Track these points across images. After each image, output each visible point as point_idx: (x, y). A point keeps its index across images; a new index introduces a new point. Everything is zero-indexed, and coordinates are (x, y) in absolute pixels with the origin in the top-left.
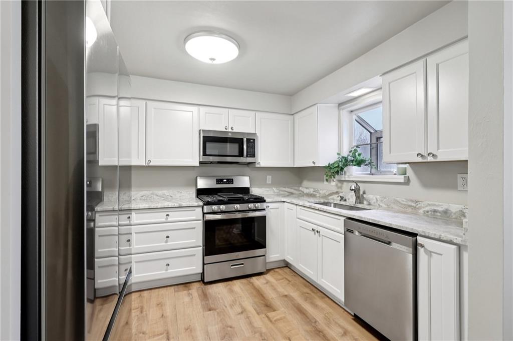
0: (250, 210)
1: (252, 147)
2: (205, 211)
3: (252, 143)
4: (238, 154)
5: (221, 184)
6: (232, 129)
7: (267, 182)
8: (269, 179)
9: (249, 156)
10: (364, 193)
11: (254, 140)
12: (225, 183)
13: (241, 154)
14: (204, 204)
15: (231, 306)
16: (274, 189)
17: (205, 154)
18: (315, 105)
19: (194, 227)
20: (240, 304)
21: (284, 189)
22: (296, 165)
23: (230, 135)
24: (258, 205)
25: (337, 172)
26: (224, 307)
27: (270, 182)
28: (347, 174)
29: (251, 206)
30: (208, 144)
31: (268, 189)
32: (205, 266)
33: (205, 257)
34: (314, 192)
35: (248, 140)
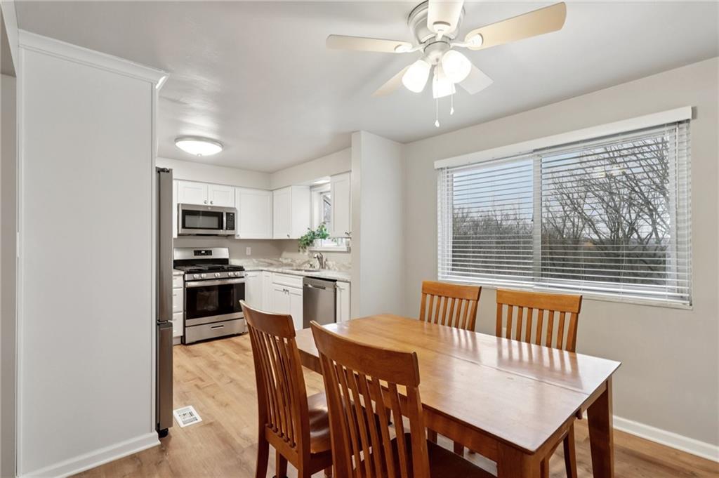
0: (230, 278)
1: (231, 221)
2: (186, 279)
3: (231, 217)
4: (217, 227)
5: (199, 255)
6: (211, 203)
7: (247, 253)
8: (249, 250)
9: (228, 228)
10: (326, 260)
11: (234, 214)
12: (204, 254)
13: (221, 227)
14: (185, 273)
16: (254, 260)
17: (184, 227)
18: (287, 186)
21: (263, 260)
22: (274, 238)
23: (210, 209)
24: (238, 273)
25: (308, 244)
27: (250, 254)
28: (316, 245)
29: (231, 274)
30: (187, 218)
31: (247, 260)
32: (186, 329)
33: (187, 321)
35: (228, 214)
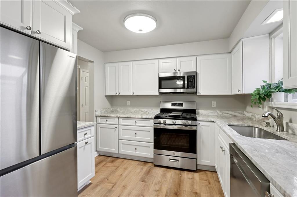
0: (184, 125)
1: (192, 82)
2: (155, 122)
3: (192, 78)
4: (182, 87)
5: (174, 106)
6: (178, 70)
7: (212, 106)
8: (214, 104)
9: (190, 87)
10: (291, 121)
11: (194, 76)
12: (178, 106)
13: (184, 87)
14: (154, 118)
15: (156, 184)
19: (149, 130)
20: (161, 185)
21: (228, 112)
22: (233, 94)
26: (151, 183)
27: (215, 106)
31: (212, 111)
33: (155, 150)
34: (252, 116)
35: (189, 77)
